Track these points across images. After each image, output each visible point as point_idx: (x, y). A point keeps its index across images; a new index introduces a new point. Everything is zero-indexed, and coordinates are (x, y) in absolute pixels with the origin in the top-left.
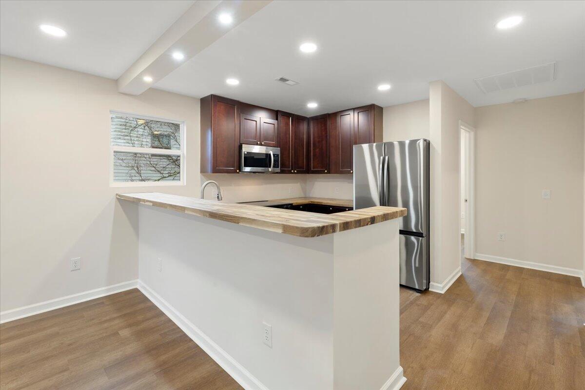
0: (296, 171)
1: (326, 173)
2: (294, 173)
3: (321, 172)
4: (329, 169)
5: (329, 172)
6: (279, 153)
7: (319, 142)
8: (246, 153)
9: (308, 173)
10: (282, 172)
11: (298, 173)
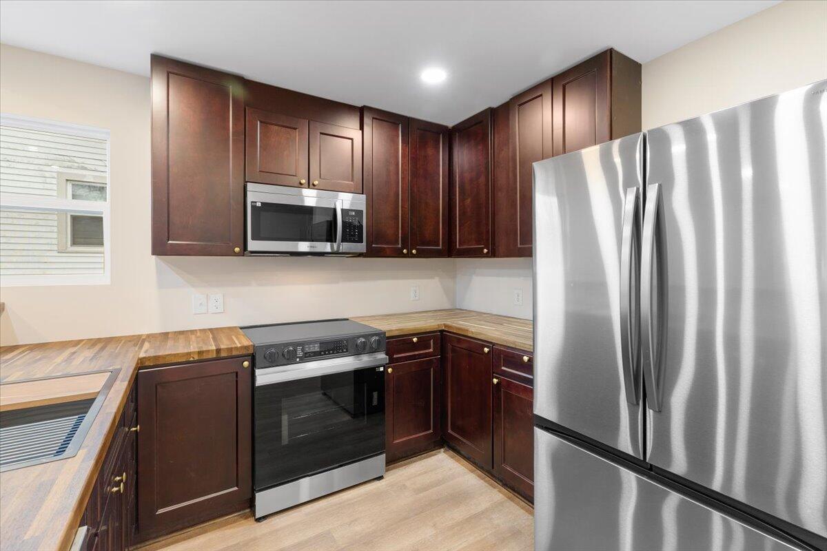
0: (414, 251)
1: (487, 256)
2: (410, 255)
3: (476, 253)
4: (493, 244)
5: (493, 254)
6: (363, 208)
7: (471, 180)
8: (259, 204)
9: (449, 256)
10: (371, 253)
11: (421, 254)
